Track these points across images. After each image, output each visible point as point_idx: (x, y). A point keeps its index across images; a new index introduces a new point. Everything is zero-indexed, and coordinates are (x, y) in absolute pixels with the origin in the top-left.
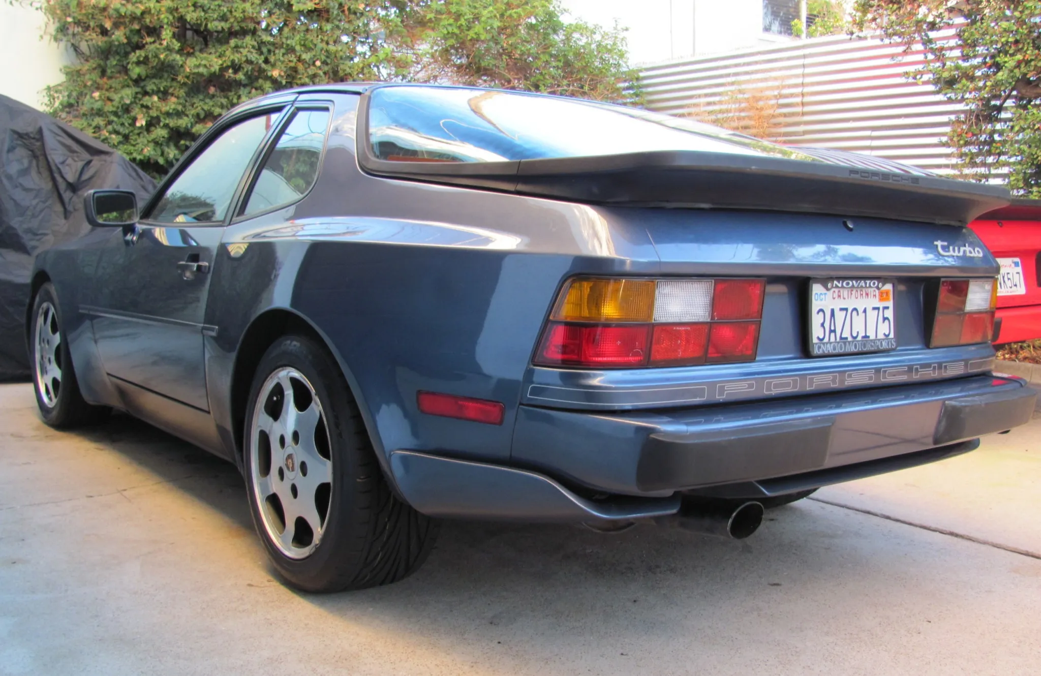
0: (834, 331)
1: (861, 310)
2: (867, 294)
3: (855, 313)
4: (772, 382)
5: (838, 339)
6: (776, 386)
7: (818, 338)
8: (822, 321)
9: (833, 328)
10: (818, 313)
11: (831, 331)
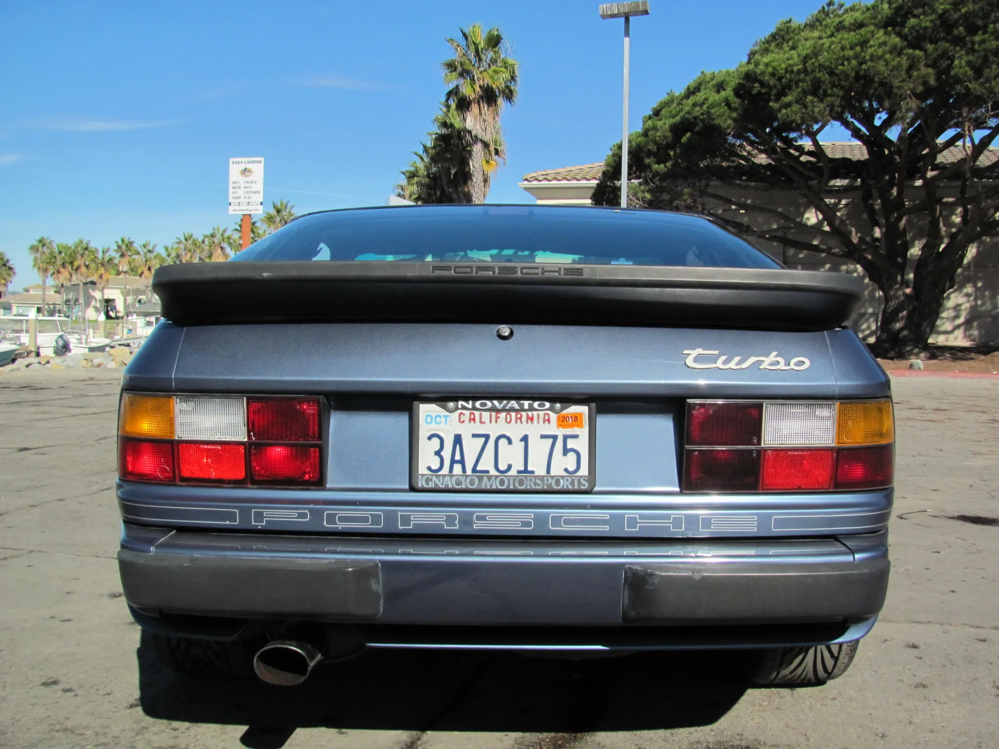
0: (462, 462)
1: (516, 439)
2: (532, 419)
3: (503, 442)
4: (337, 514)
5: (469, 471)
6: (342, 519)
7: (429, 468)
8: (437, 448)
9: (458, 457)
10: (430, 438)
11: (453, 462)
